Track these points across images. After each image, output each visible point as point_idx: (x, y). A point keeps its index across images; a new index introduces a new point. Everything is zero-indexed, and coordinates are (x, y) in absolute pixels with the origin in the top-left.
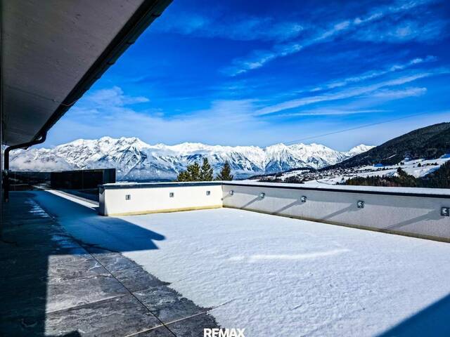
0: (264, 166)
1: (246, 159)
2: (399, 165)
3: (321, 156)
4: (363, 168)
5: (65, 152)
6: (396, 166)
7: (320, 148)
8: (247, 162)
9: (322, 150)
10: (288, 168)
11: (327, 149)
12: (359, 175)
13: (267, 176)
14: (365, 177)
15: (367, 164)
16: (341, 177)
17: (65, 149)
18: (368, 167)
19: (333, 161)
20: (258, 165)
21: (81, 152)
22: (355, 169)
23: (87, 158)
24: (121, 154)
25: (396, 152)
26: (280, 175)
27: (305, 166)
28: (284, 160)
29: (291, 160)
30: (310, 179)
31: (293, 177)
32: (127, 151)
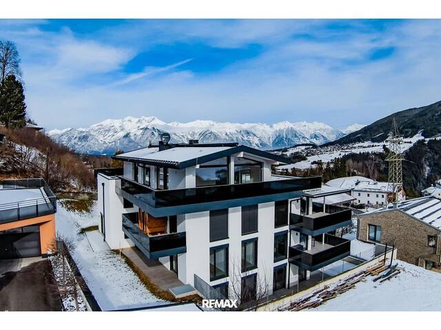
0: (271, 142)
1: (255, 135)
2: (385, 143)
3: (322, 132)
4: (356, 145)
5: (96, 131)
6: (382, 144)
7: (321, 125)
8: (255, 138)
9: (323, 127)
10: (293, 144)
11: (327, 127)
12: (354, 151)
13: (274, 151)
14: (358, 153)
15: (359, 141)
16: (339, 152)
17: (97, 128)
18: (361, 144)
19: (332, 138)
20: (265, 141)
21: (109, 130)
22: (350, 145)
23: (113, 135)
24: (141, 131)
25: (382, 131)
26: (286, 150)
27: (308, 142)
28: (290, 137)
29: (296, 136)
30: (313, 155)
31: (298, 153)
32: (146, 129)
